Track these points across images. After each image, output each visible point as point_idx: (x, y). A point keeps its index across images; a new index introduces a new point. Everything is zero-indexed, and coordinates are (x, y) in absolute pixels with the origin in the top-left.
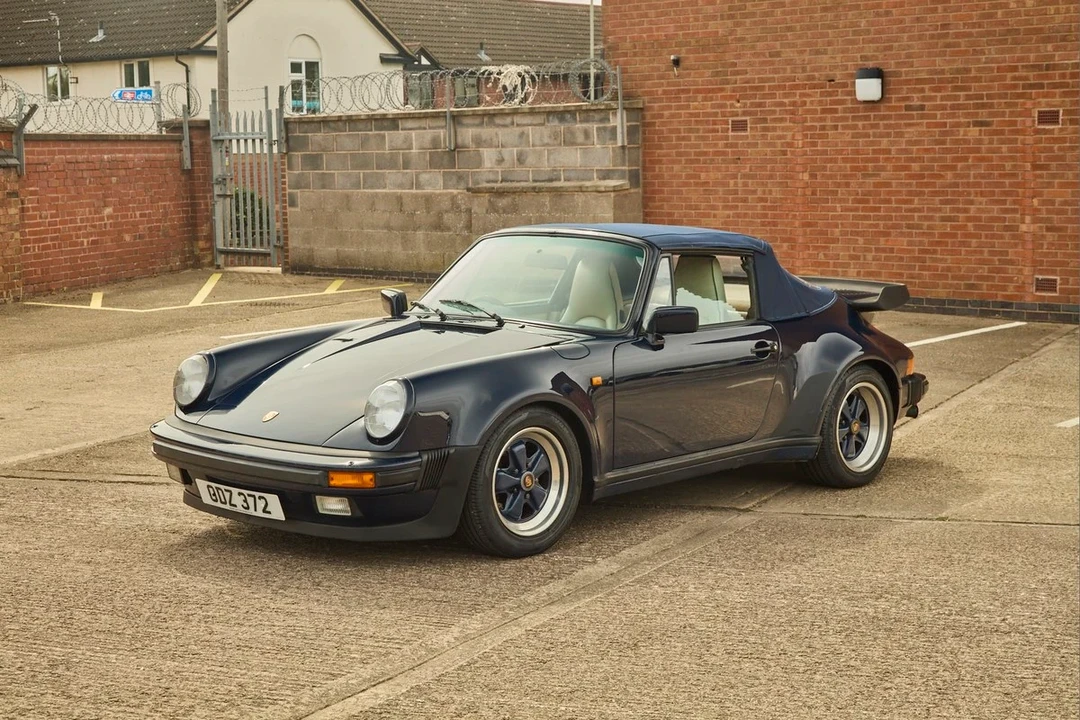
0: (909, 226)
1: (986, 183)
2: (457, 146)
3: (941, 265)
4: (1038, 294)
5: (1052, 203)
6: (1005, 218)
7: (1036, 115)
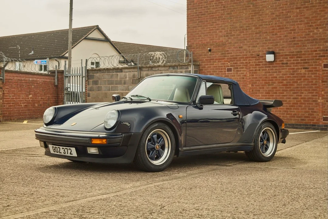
2: (141, 77)
3: (293, 113)
4: (324, 122)
6: (313, 98)
7: (323, 65)
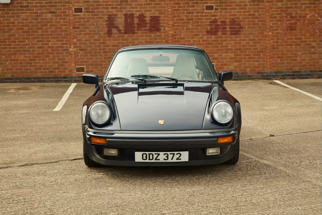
0: (24, 51)
1: (55, 34)
3: (38, 65)
4: (77, 73)
5: (82, 41)
6: (63, 46)
7: (74, 9)
